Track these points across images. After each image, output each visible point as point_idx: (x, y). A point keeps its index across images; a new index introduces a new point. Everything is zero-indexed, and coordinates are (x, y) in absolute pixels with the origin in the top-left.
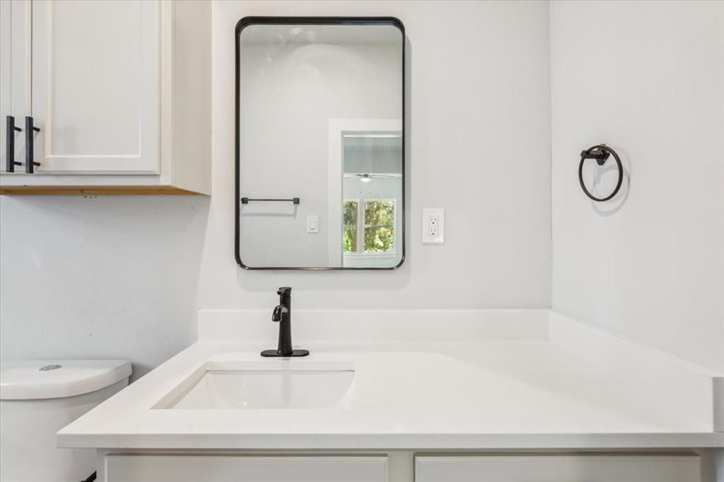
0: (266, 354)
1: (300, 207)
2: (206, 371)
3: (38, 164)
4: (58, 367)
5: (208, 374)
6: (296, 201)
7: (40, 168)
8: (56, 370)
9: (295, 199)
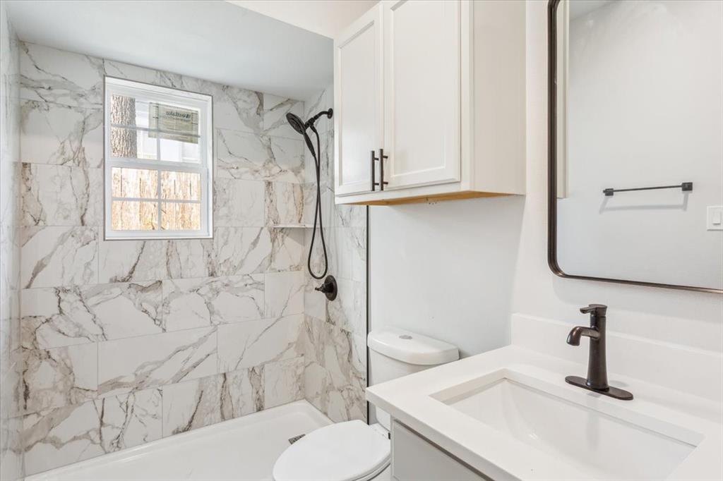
0: (572, 381)
1: (691, 195)
2: (504, 378)
3: (387, 183)
4: (410, 338)
5: (506, 382)
6: (687, 186)
7: (389, 186)
8: (408, 340)
9: (684, 184)
